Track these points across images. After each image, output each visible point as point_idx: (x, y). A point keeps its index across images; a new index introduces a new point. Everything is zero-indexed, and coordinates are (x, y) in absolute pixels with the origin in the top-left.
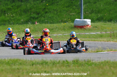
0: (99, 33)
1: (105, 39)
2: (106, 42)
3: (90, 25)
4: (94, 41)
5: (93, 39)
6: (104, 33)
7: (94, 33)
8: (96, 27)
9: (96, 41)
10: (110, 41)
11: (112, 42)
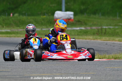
0: (83, 28)
1: (91, 37)
2: (92, 41)
3: (72, 19)
6: (89, 28)
7: (78, 28)
8: (79, 21)
10: (97, 39)
11: (99, 41)
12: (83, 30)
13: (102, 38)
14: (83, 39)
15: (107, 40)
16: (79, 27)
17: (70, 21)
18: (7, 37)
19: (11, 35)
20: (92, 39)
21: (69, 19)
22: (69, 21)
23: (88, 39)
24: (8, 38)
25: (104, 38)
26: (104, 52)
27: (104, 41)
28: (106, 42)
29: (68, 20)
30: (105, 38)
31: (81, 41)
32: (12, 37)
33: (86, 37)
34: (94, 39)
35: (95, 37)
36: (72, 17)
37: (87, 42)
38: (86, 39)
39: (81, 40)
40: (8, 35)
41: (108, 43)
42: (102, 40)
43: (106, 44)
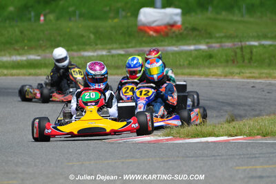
1: (219, 71)
2: (222, 79)
3: (179, 24)
4: (190, 75)
5: (187, 71)
6: (216, 45)
7: (192, 47)
8: (194, 29)
9: (194, 75)
10: (232, 74)
11: (237, 79)
12: (203, 51)
13: (243, 71)
14: (200, 75)
15: (255, 78)
16: (194, 44)
17: (174, 29)
18: (30, 75)
19: (38, 71)
20: (221, 76)
21: (172, 25)
22: (171, 30)
23: (213, 76)
24: (31, 77)
25: (247, 72)
26: (247, 108)
27: (249, 80)
28: (253, 83)
29: (169, 28)
30: (250, 73)
31: (197, 80)
32: (41, 75)
33: (207, 71)
34: (225, 76)
35: (227, 70)
36: (178, 19)
37: (210, 82)
38: (207, 76)
39: (196, 78)
40: (32, 71)
41: (257, 83)
42: (243, 78)
43: (253, 87)
